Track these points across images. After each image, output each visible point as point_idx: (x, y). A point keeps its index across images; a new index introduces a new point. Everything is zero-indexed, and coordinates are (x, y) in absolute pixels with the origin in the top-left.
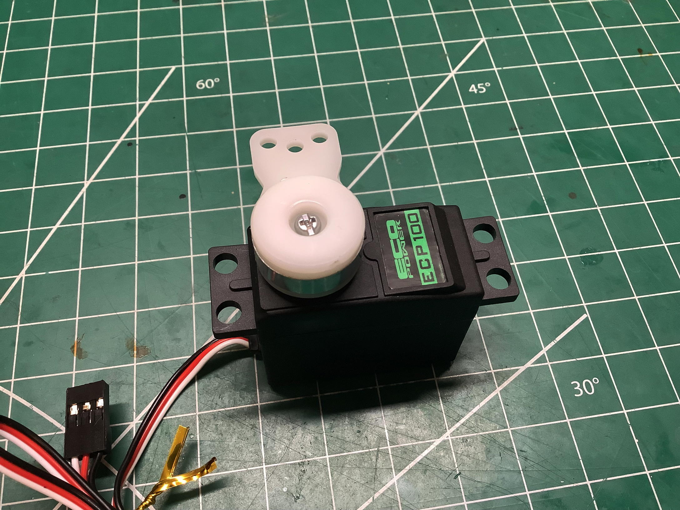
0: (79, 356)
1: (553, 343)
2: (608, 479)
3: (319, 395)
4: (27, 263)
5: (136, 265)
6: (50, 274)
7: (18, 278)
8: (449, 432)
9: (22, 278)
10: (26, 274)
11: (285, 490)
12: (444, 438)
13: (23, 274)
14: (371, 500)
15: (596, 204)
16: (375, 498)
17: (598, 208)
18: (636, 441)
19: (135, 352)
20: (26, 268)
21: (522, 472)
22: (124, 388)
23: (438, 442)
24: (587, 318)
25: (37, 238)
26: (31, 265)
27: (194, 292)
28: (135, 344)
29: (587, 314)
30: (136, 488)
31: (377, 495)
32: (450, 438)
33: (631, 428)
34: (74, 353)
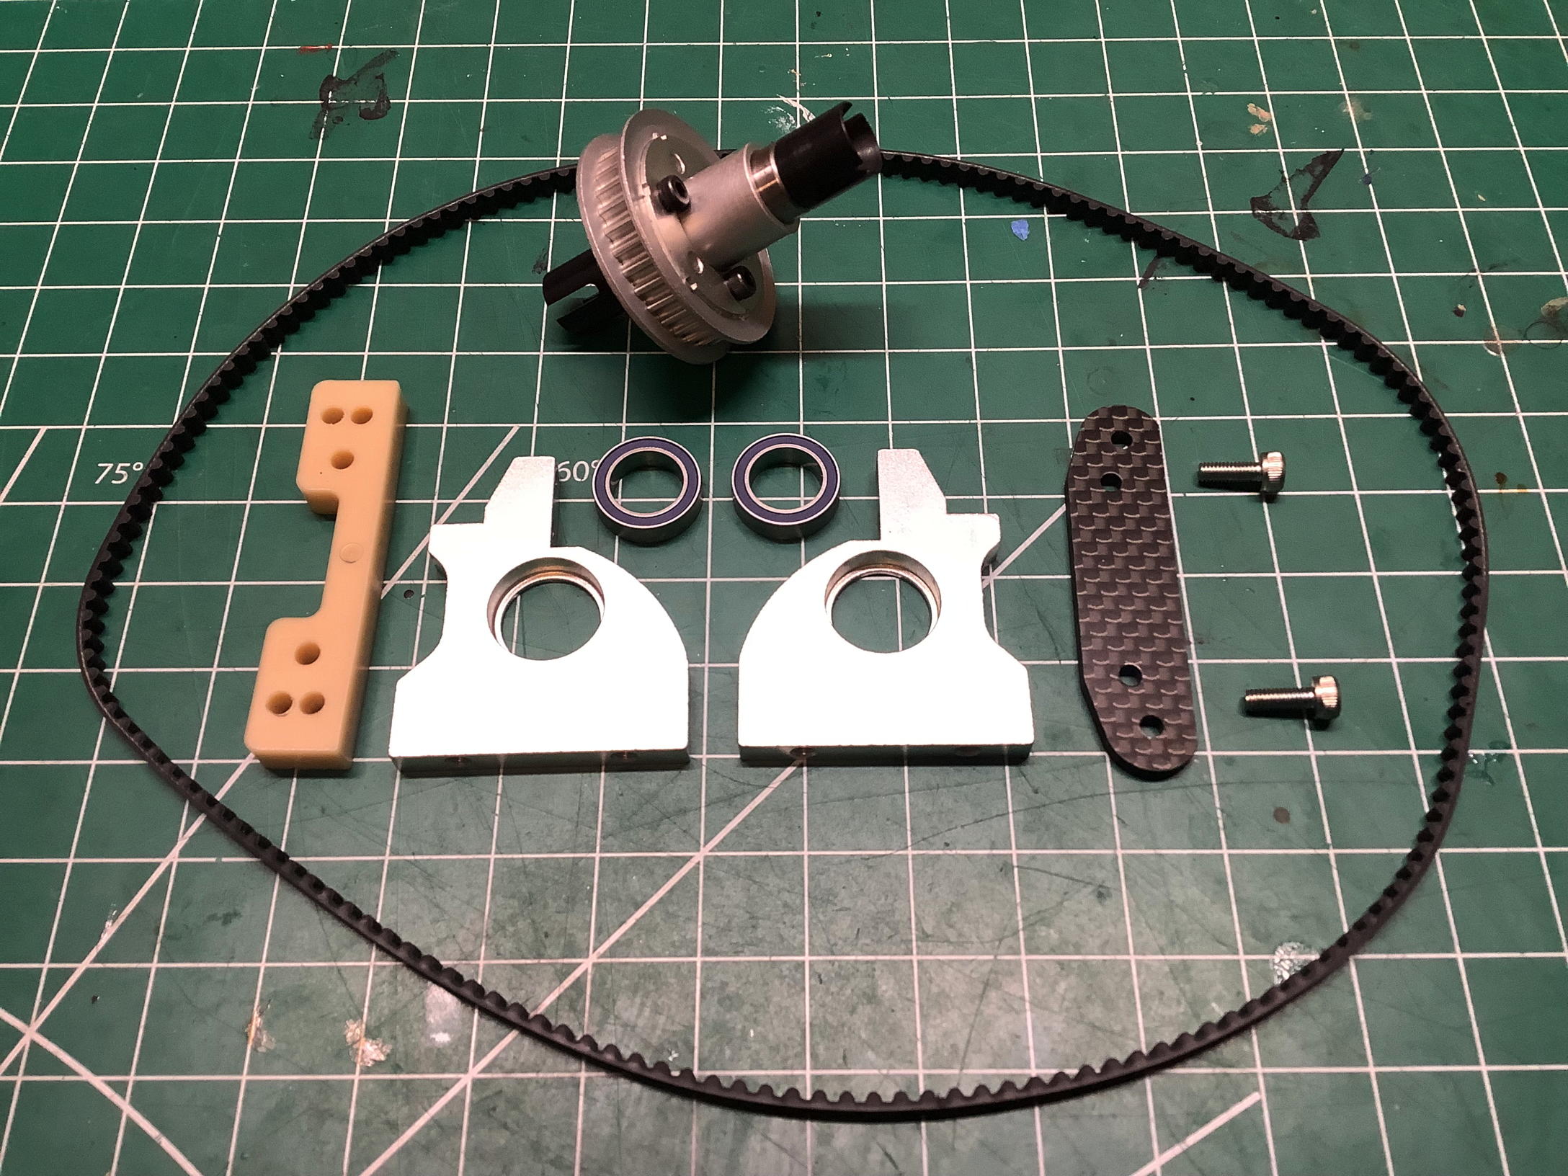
1: (1177, 1150)
4: (184, 833)
5: (386, 863)
6: (224, 863)
7: (164, 863)
9: (170, 866)
10: (179, 857)
13: (174, 857)
15: (1329, 840)
17: (1332, 852)
20: (181, 844)
22: (330, 1125)
24: (1260, 1102)
26: (192, 838)
27: (487, 935)
29: (1260, 1094)
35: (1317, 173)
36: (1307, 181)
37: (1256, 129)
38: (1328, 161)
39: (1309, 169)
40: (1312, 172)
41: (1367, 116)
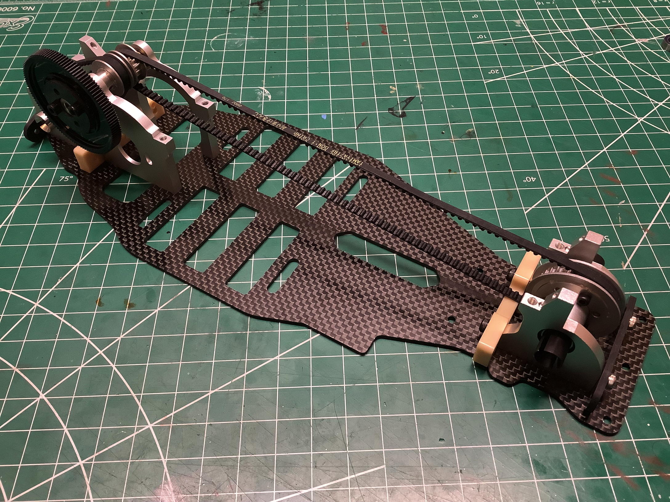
0: (99, 305)
2: (356, 385)
3: (216, 334)
4: (81, 259)
6: (92, 265)
7: (75, 266)
8: (279, 355)
9: (77, 266)
11: (188, 374)
12: (276, 358)
13: (78, 264)
14: (230, 382)
16: (233, 381)
18: (377, 369)
19: (128, 305)
20: (80, 261)
21: (311, 377)
23: (272, 359)
25: (88, 248)
26: (83, 260)
28: (128, 302)
30: (115, 366)
31: (234, 380)
32: (279, 359)
33: (376, 363)
34: (97, 303)
35: (407, 102)
36: (405, 104)
37: (391, 92)
38: (411, 99)
39: (406, 101)
40: (406, 102)
41: (423, 88)
